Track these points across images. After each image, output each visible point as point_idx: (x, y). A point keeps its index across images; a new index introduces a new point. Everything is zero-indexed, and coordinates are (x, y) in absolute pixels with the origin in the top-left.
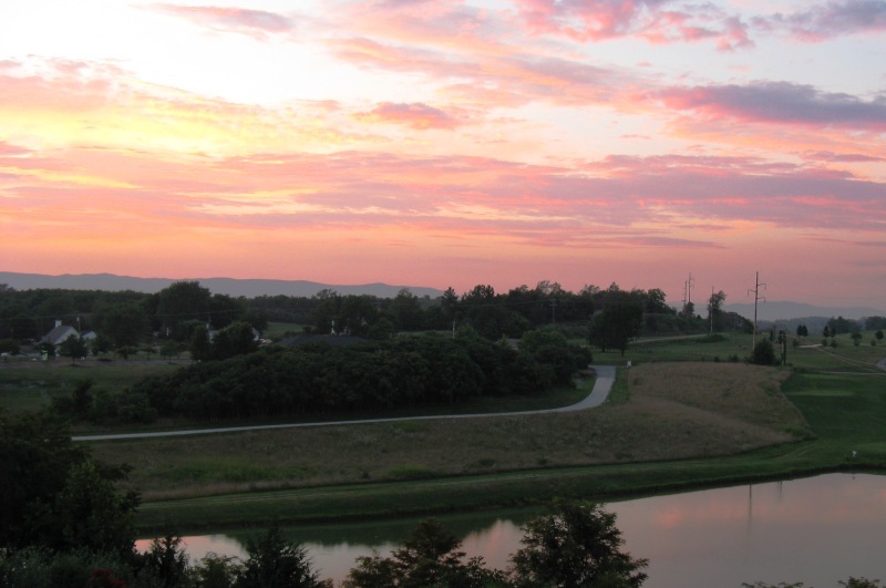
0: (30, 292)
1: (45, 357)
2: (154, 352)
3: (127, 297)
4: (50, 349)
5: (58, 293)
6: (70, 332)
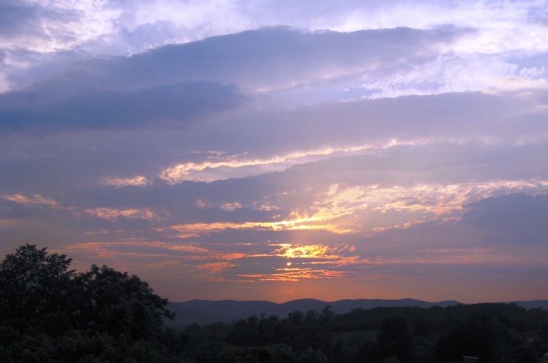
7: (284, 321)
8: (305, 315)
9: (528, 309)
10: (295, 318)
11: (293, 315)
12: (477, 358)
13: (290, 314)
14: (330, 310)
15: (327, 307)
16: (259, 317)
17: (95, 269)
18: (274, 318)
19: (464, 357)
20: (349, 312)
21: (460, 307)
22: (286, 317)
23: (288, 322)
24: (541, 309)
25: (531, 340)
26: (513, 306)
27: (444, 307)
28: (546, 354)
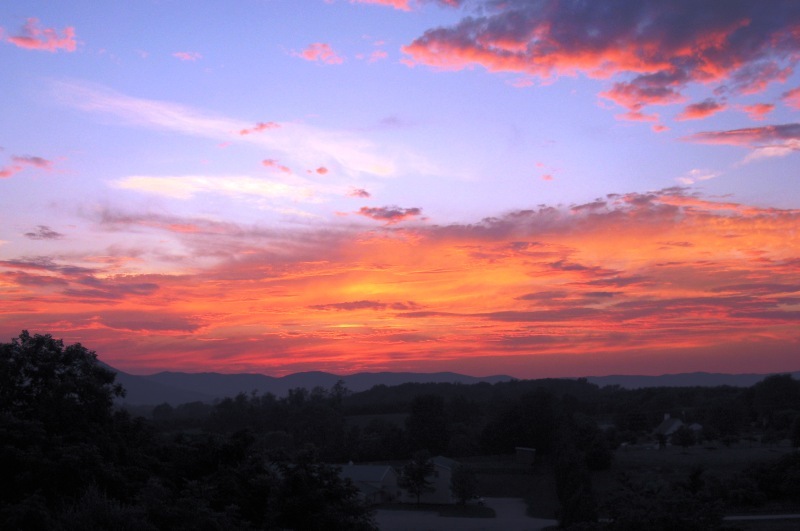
0: (640, 390)
1: (657, 446)
2: (755, 440)
3: (725, 391)
4: (662, 439)
5: (663, 390)
6: (677, 424)
7: (284, 401)
8: (310, 392)
9: (601, 386)
10: (297, 397)
11: (294, 393)
12: (534, 450)
13: (290, 391)
14: (344, 386)
15: (340, 383)
16: (249, 396)
17: (25, 335)
18: (269, 397)
19: (517, 448)
20: (369, 389)
21: (514, 383)
22: (285, 394)
23: (288, 402)
24: (618, 386)
25: (604, 427)
26: (582, 381)
27: (493, 383)
28: (623, 444)
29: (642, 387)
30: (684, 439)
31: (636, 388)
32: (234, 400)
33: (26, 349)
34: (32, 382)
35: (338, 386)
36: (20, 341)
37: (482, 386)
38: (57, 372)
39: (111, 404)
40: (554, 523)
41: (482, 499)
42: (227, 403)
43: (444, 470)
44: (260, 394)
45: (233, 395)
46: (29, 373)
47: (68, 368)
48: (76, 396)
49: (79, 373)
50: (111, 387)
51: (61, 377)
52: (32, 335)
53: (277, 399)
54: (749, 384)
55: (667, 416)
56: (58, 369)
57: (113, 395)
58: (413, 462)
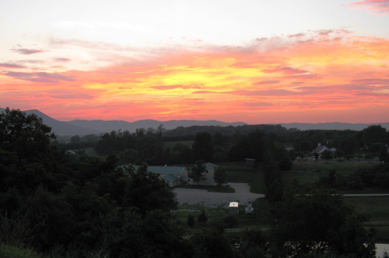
1: (314, 159)
2: (362, 157)
3: (348, 133)
4: (316, 155)
5: (318, 132)
6: (325, 148)
7: (134, 135)
8: (147, 130)
9: (288, 128)
10: (140, 133)
11: (139, 131)
12: (254, 160)
13: (137, 130)
14: (163, 127)
16: (117, 131)
17: (7, 110)
18: (127, 133)
19: (246, 159)
21: (246, 126)
22: (134, 131)
23: (136, 135)
24: (296, 129)
25: (289, 149)
26: (279, 126)
27: (235, 126)
28: (298, 158)
29: (308, 130)
30: (327, 156)
31: (305, 130)
32: (110, 134)
33: (8, 116)
34: (11, 132)
35: (160, 127)
36: (5, 113)
37: (230, 127)
38: (23, 128)
39: (49, 143)
40: (263, 196)
41: (229, 184)
42: (107, 135)
43: (210, 169)
44: (122, 131)
45: (109, 131)
46: (10, 128)
47: (29, 125)
48: (33, 139)
49: (34, 127)
50: (49, 134)
51: (25, 129)
52: (11, 109)
53: (131, 133)
54: (360, 129)
55: (319, 144)
56: (24, 126)
57: (51, 138)
58: (196, 166)
